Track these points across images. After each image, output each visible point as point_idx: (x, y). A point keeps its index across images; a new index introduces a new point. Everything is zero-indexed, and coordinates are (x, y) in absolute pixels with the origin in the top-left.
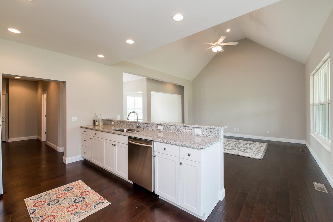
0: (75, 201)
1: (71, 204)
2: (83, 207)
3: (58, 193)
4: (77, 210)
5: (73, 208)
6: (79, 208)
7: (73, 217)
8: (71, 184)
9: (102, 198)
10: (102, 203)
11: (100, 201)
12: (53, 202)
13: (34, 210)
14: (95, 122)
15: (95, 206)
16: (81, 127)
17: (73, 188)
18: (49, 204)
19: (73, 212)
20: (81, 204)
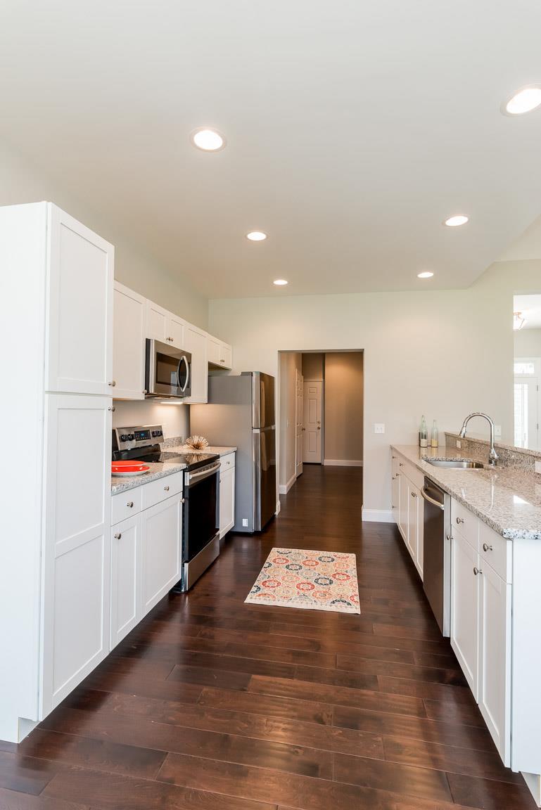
0: (316, 581)
1: (309, 581)
2: (318, 594)
3: (309, 559)
4: (307, 593)
5: (307, 586)
6: (312, 592)
7: (296, 599)
8: (336, 553)
9: (357, 599)
10: (349, 604)
11: (349, 600)
12: (293, 567)
13: (270, 565)
14: (422, 436)
15: (333, 602)
16: (392, 448)
17: (333, 560)
18: (287, 567)
19: (301, 592)
20: (321, 588)
